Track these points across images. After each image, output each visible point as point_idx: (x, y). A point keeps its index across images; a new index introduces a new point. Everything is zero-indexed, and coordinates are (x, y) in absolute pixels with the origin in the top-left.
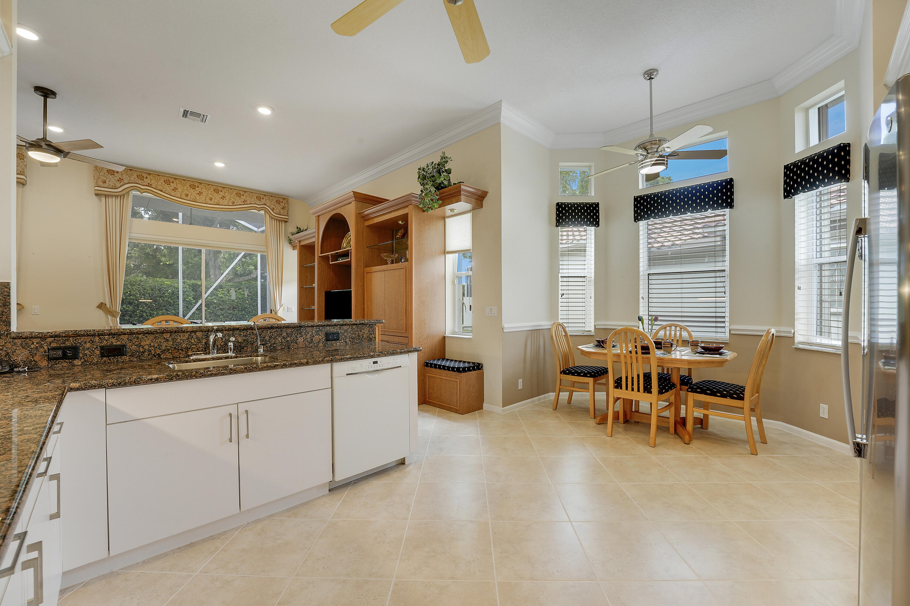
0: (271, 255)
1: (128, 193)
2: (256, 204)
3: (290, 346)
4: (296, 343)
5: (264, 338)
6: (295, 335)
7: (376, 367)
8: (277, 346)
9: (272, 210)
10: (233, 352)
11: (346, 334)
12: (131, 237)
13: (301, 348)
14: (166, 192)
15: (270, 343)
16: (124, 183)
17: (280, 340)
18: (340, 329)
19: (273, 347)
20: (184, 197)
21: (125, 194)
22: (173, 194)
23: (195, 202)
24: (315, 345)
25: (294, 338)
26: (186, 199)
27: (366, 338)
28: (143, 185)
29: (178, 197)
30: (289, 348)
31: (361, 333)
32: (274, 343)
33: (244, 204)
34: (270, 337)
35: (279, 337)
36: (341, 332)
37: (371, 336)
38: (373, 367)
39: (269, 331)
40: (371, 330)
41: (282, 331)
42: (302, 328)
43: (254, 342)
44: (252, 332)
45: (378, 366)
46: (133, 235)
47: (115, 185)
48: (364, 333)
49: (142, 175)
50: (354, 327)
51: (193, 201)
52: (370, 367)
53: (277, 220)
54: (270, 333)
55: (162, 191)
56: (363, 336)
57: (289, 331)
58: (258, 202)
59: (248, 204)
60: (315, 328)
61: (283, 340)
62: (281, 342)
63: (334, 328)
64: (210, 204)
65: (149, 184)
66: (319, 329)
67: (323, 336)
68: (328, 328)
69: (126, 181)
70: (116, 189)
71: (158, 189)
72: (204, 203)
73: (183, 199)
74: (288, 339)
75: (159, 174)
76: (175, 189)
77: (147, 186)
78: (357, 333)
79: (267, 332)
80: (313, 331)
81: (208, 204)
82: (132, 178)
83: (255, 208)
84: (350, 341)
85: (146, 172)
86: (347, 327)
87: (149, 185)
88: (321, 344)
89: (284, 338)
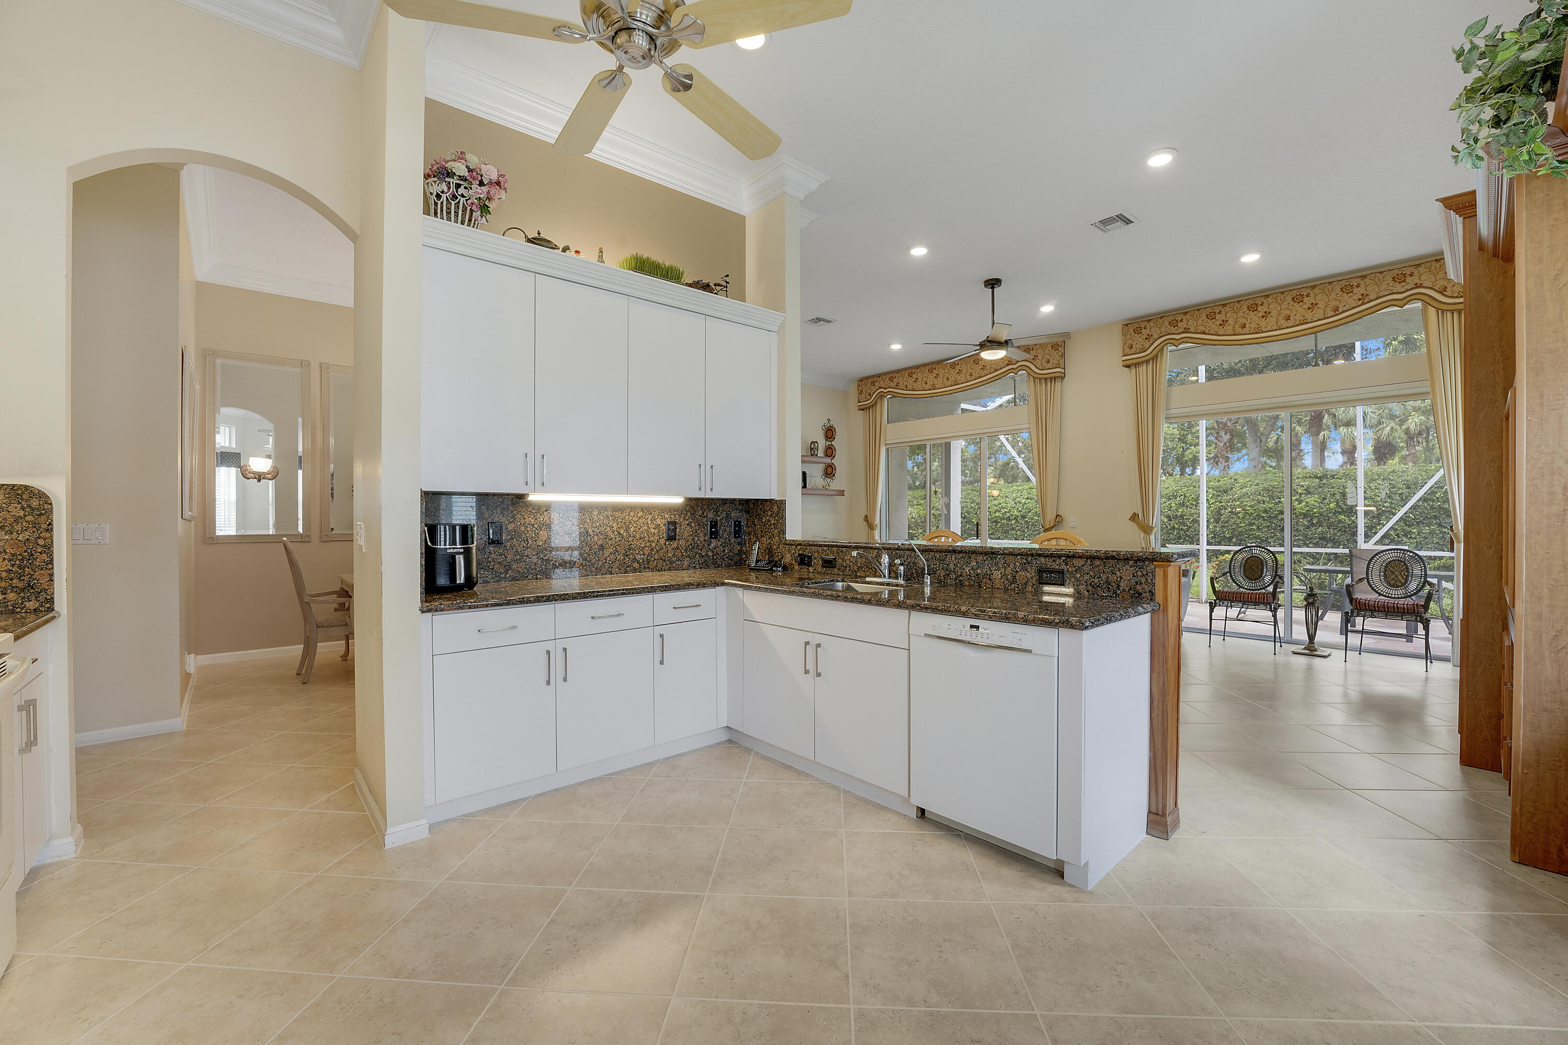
0: (1441, 401)
1: (1162, 349)
2: (1393, 293)
3: (981, 582)
4: (990, 579)
5: (948, 565)
6: (988, 566)
7: (974, 636)
8: (964, 580)
9: (1440, 292)
10: (903, 579)
11: (1078, 576)
12: (1167, 416)
13: (997, 588)
14: (1210, 332)
15: (955, 574)
16: (1154, 340)
17: (967, 571)
18: (1067, 564)
19: (959, 580)
20: (1239, 330)
21: (1158, 352)
22: (1221, 331)
23: (1259, 333)
24: (1020, 587)
25: (986, 571)
26: (1244, 332)
27: (1127, 589)
28: (1178, 334)
29: (1230, 335)
30: (980, 586)
31: (1113, 578)
32: (961, 576)
33: (1363, 304)
34: (956, 565)
35: (966, 567)
36: (1068, 571)
37: (1139, 588)
38: (969, 635)
39: (953, 556)
40: (1139, 573)
41: (970, 557)
42: (999, 557)
43: (936, 570)
44: (935, 556)
45: (979, 636)
46: (1173, 411)
47: (1143, 346)
48: (1121, 578)
49: (1175, 320)
50: (1097, 562)
51: (1256, 333)
52: (963, 634)
53: (1452, 312)
54: (956, 559)
55: (1204, 333)
56: (1119, 586)
57: (980, 558)
58: (1399, 287)
59: (1372, 301)
60: (1019, 557)
61: (971, 571)
62: (969, 575)
63: (1054, 561)
64: (1287, 328)
65: (1185, 328)
66: (1026, 560)
67: (1033, 574)
68: (1043, 559)
69: (1155, 336)
70: (1145, 351)
71: (1199, 331)
72: (1276, 330)
73: (1239, 335)
74: (979, 571)
75: (1199, 308)
76: (1224, 323)
77: (1183, 332)
78: (1104, 577)
79: (952, 558)
80: (1017, 563)
81: (1284, 329)
82: (1163, 329)
83: (1390, 304)
84: (1088, 591)
85: (1182, 311)
86: (1082, 562)
87: (1186, 331)
88: (1029, 588)
89: (972, 569)
